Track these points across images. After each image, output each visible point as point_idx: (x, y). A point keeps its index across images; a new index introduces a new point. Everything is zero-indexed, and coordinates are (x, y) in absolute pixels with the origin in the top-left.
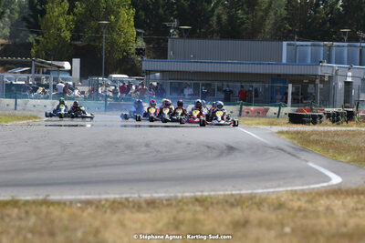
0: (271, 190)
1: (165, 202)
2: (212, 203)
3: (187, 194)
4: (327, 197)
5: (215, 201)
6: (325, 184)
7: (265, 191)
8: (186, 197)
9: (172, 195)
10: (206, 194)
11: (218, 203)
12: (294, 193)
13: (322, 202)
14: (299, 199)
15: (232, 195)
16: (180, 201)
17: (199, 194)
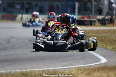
0: (67, 67)
1: (4, 76)
2: (32, 76)
3: (17, 71)
4: (98, 71)
5: (33, 75)
6: (97, 63)
7: (63, 68)
8: (17, 73)
9: (8, 71)
10: (28, 70)
11: (35, 76)
12: (79, 69)
13: (95, 74)
14: (82, 73)
15: (43, 71)
16: (13, 75)
17: (24, 70)
